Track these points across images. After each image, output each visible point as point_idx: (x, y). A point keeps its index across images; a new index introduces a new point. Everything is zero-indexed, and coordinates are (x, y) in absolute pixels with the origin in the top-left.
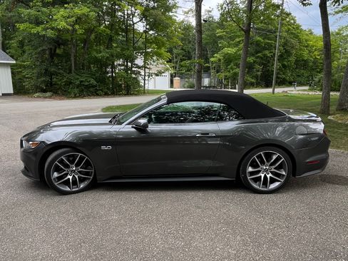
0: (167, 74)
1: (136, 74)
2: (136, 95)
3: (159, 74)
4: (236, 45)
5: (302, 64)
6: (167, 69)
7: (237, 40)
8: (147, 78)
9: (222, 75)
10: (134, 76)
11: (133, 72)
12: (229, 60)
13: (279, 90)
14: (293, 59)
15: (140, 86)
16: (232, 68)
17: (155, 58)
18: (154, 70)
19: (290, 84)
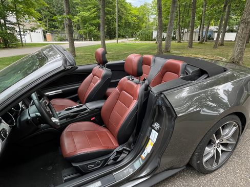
0: (40, 30)
1: (11, 30)
2: (15, 47)
3: (32, 30)
4: (89, 10)
6: (39, 26)
7: (89, 6)
8: (22, 33)
9: (82, 31)
10: (9, 31)
11: (9, 28)
12: (85, 21)
15: (17, 40)
16: (87, 26)
17: (26, 16)
18: (28, 27)
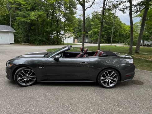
0: (72, 37)
1: (60, 37)
2: (60, 45)
3: (69, 37)
4: (98, 28)
5: (121, 35)
6: (72, 36)
7: (98, 26)
8: (65, 39)
9: (92, 39)
10: (60, 38)
11: (60, 36)
12: (95, 33)
13: (113, 45)
14: (118, 33)
15: (62, 42)
16: (96, 36)
17: (68, 32)
18: (67, 36)
19: (117, 42)
